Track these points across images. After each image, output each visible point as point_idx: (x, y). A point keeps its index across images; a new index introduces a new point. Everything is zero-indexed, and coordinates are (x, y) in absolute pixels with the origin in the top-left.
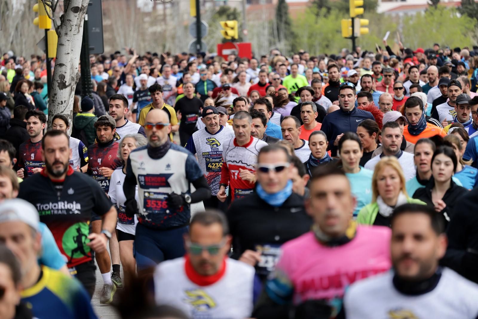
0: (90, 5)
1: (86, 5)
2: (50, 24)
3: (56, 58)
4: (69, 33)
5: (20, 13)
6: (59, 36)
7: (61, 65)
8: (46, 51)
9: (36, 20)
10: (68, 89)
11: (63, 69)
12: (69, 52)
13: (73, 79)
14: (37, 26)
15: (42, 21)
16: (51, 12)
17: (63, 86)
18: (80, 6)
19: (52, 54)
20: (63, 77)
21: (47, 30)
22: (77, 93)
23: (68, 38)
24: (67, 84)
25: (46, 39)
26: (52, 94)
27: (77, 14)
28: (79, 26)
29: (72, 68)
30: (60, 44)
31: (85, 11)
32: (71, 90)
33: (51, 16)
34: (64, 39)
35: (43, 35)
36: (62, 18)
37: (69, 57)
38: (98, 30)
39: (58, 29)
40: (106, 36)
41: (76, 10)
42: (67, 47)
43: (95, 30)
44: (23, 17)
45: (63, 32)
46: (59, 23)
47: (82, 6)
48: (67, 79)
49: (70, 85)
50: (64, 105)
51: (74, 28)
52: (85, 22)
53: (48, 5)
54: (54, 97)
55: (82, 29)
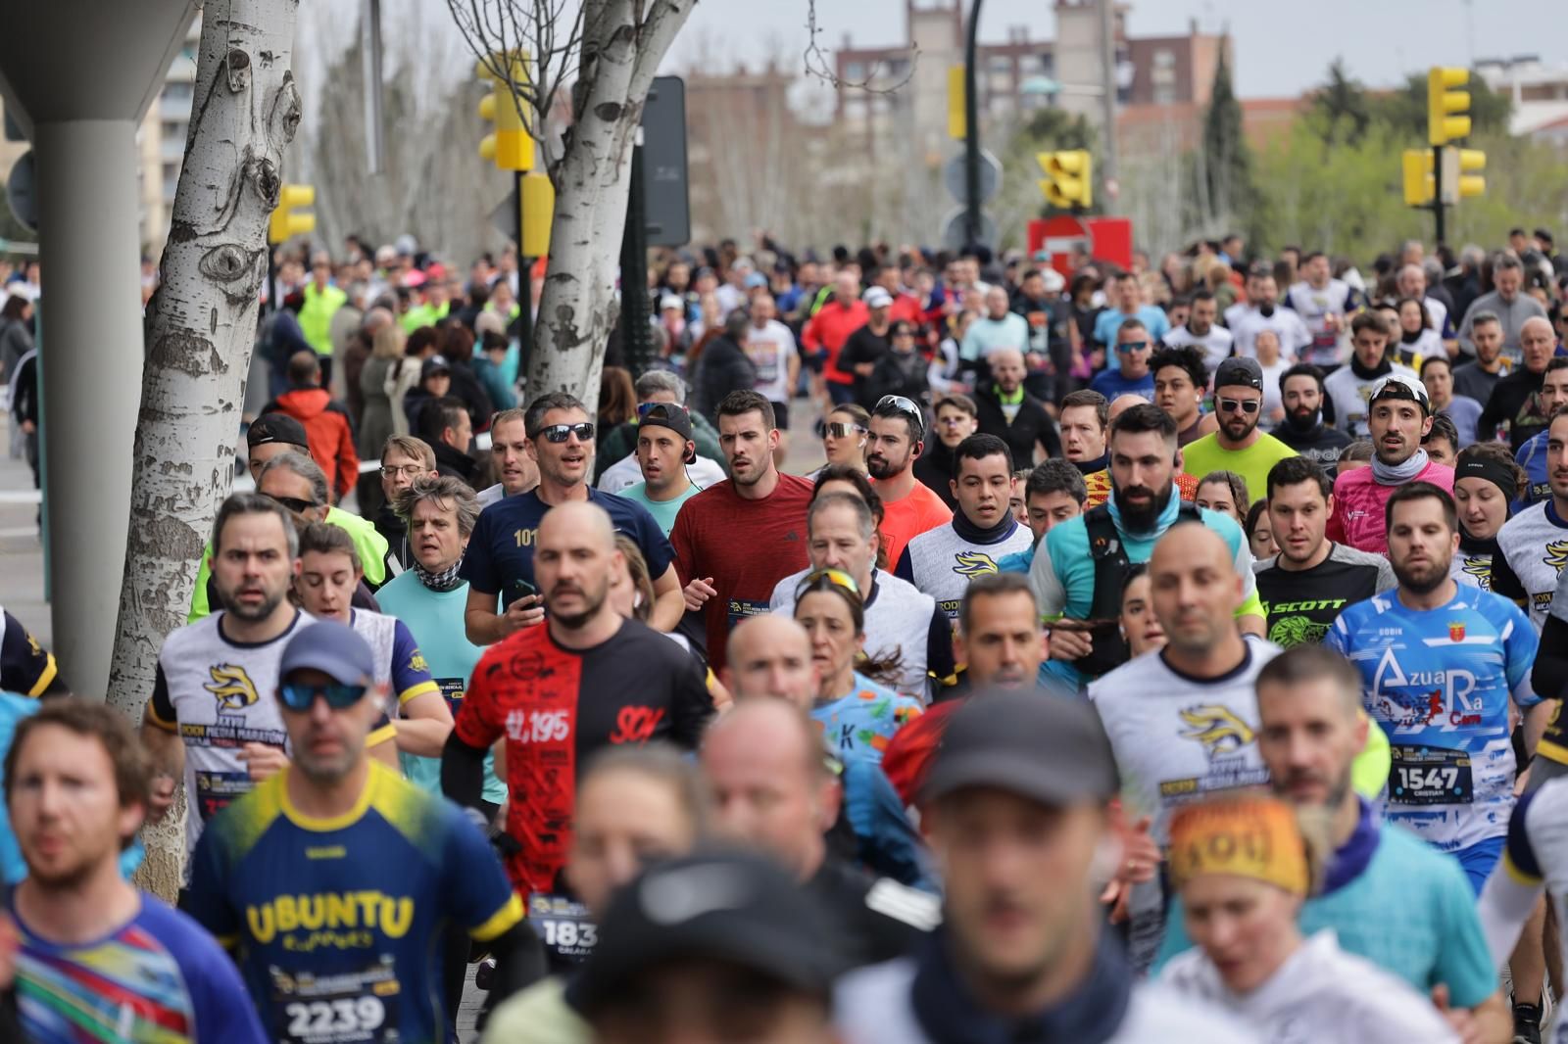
0: (650, 98)
1: (639, 97)
2: (528, 156)
3: (550, 257)
4: (588, 181)
5: (439, 125)
6: (558, 192)
7: (564, 278)
8: (518, 236)
9: (489, 142)
10: (584, 350)
11: (569, 288)
12: (589, 237)
13: (597, 319)
14: (488, 162)
15: (507, 147)
16: (537, 116)
17: (569, 339)
18: (622, 102)
19: (537, 243)
20: (567, 313)
21: (519, 174)
23: (584, 196)
24: (580, 334)
25: (516, 200)
26: (535, 363)
27: (612, 126)
28: (619, 161)
29: (596, 287)
30: (561, 216)
31: (637, 115)
32: (594, 352)
33: (537, 132)
34: (574, 200)
35: (510, 187)
36: (569, 137)
37: (588, 252)
38: (673, 175)
39: (554, 170)
40: (697, 193)
41: (611, 112)
42: (583, 223)
43: (662, 174)
44: (448, 136)
45: (569, 177)
46: (558, 153)
47: (629, 100)
48: (582, 321)
49: (589, 337)
51: (603, 167)
52: (637, 150)
53: (527, 98)
54: (540, 373)
55: (626, 172)
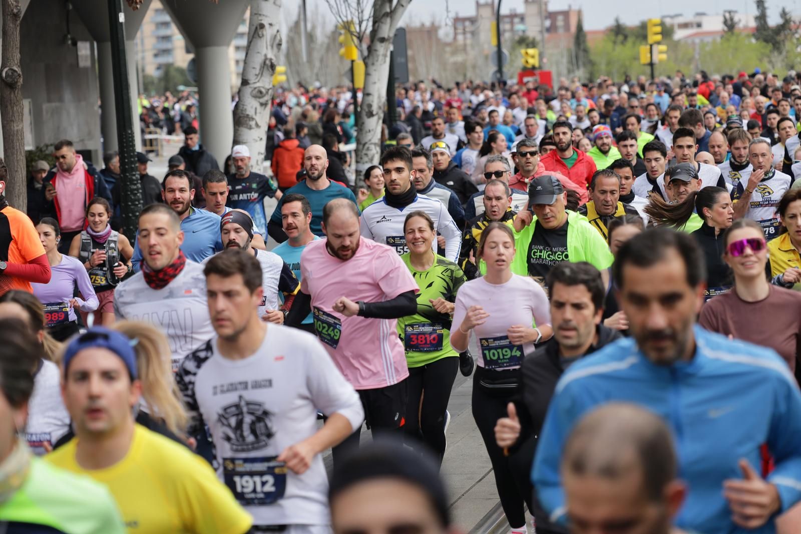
0: (395, 35)
1: (392, 35)
2: (355, 55)
3: (364, 88)
4: (376, 63)
5: (325, 46)
6: (366, 65)
7: (368, 94)
8: (352, 81)
9: (342, 51)
10: (375, 118)
11: (370, 98)
12: (376, 81)
13: (380, 108)
14: (342, 58)
15: (349, 52)
16: (359, 42)
17: (370, 114)
18: (386, 36)
19: (359, 83)
20: (370, 106)
21: (353, 61)
22: (384, 122)
23: (374, 68)
24: (374, 113)
25: (352, 70)
26: (360, 123)
27: (383, 44)
28: (385, 56)
29: (379, 97)
30: (367, 74)
31: (391, 41)
32: (379, 118)
33: (359, 47)
34: (371, 69)
35: (348, 65)
36: (370, 49)
37: (377, 86)
38: (403, 60)
39: (365, 60)
40: (410, 66)
41: (383, 40)
42: (374, 76)
43: (400, 60)
44: (328, 49)
45: (370, 62)
46: (366, 53)
47: (389, 36)
48: (375, 108)
49: (377, 114)
50: (372, 133)
51: (381, 58)
52: (392, 53)
53: (355, 36)
54: (361, 126)
55: (388, 60)
